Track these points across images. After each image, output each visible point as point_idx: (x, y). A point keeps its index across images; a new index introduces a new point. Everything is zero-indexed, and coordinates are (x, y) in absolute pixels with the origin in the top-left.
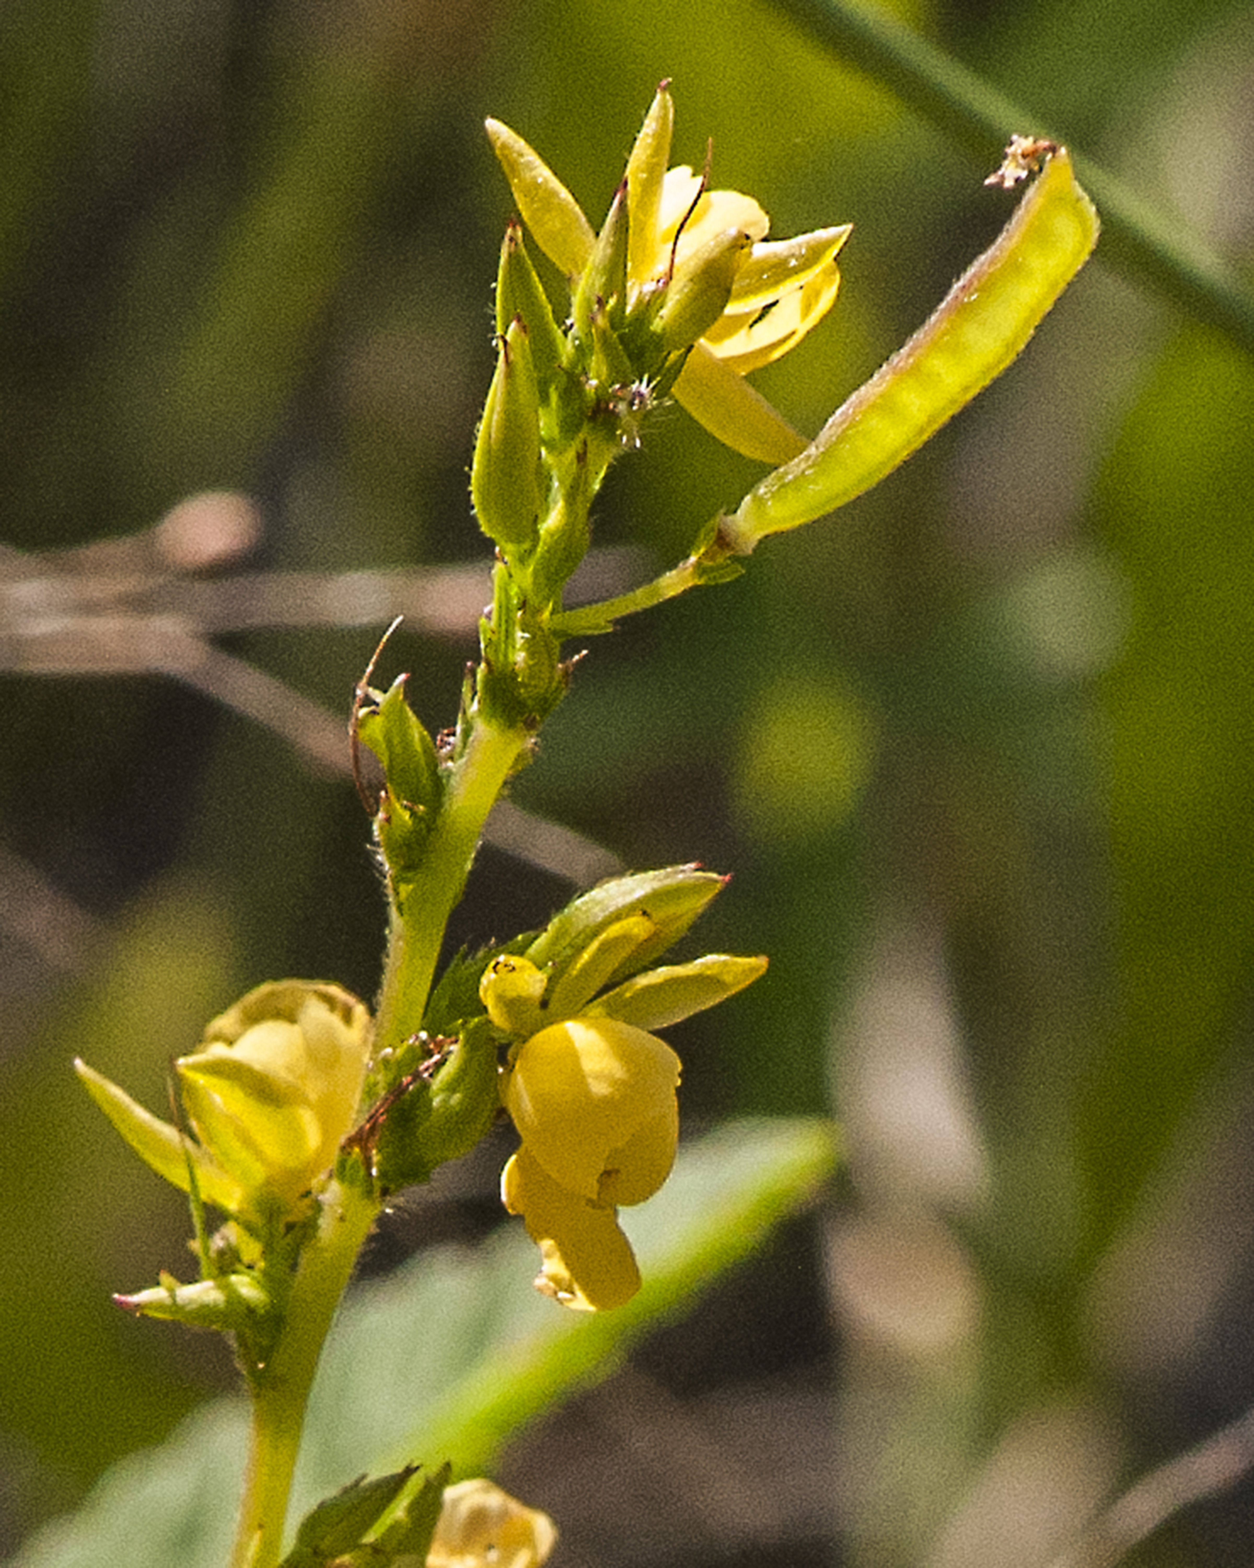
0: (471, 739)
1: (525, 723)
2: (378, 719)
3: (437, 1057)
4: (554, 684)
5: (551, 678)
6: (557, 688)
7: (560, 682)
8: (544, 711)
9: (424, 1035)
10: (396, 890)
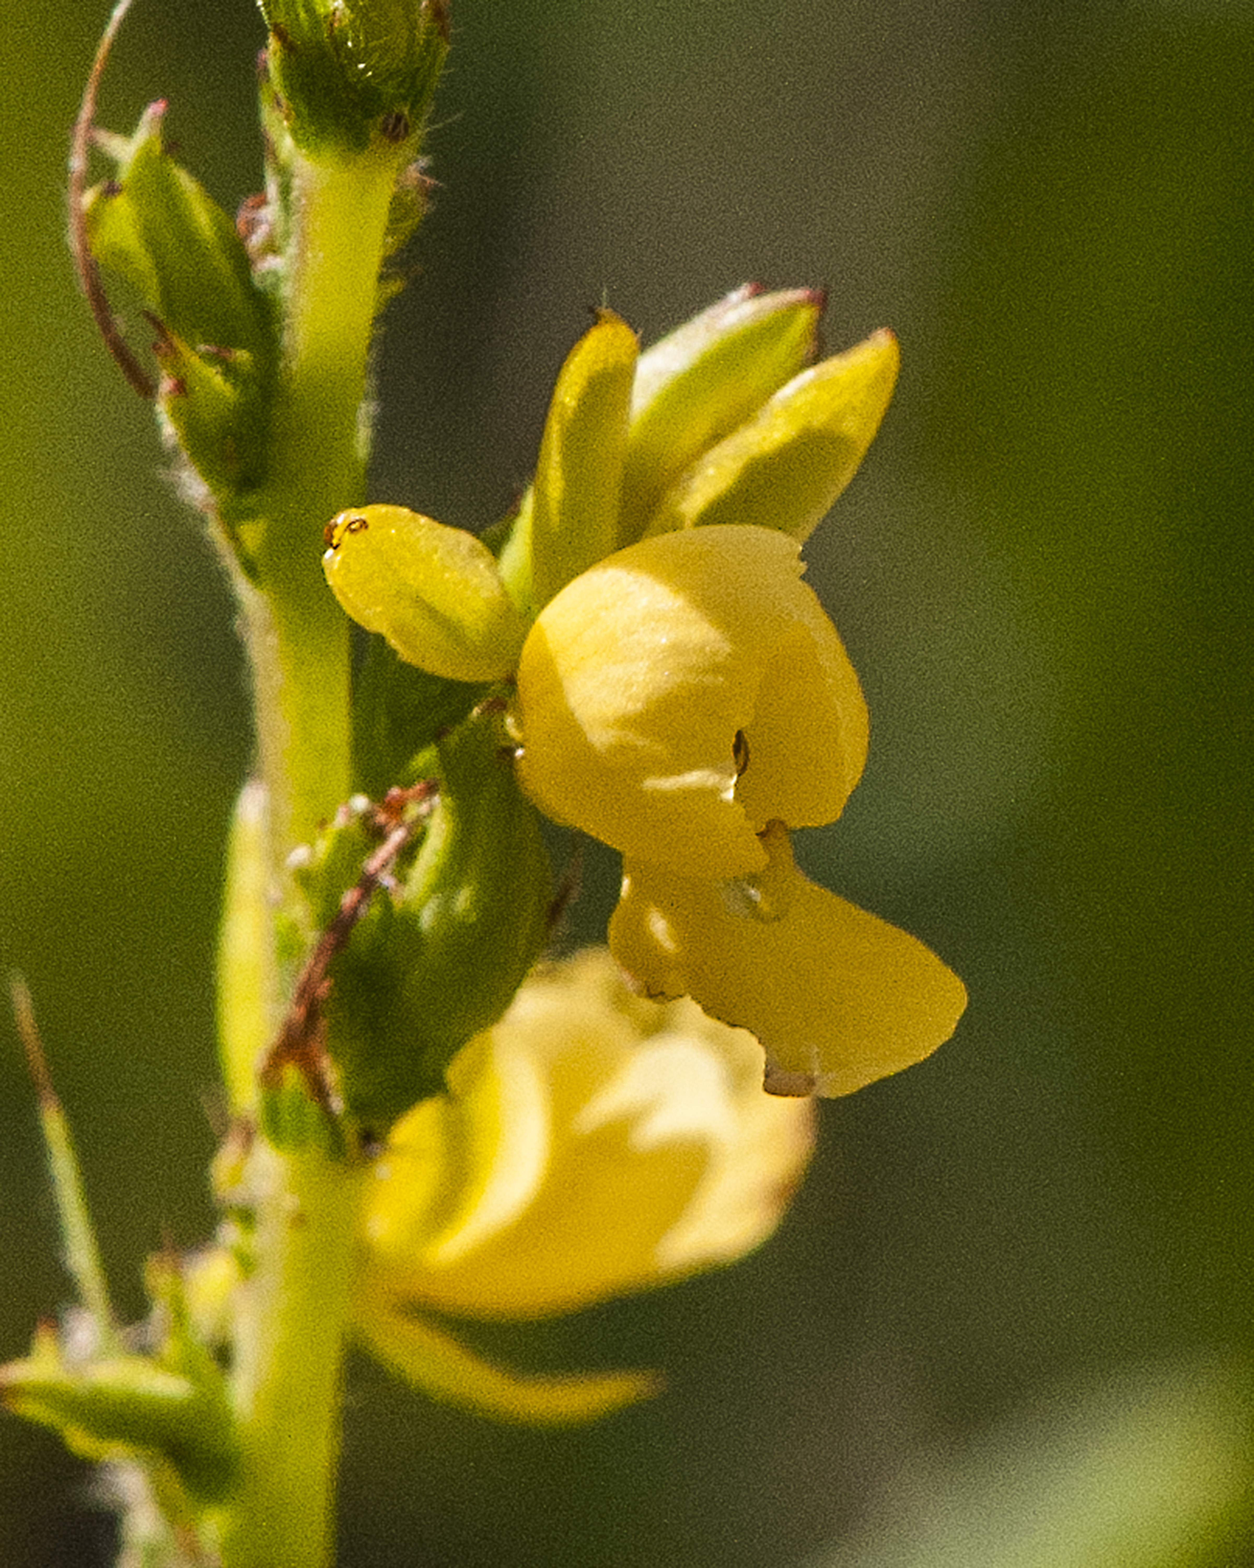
0: (294, 194)
1: (384, 130)
2: (122, 205)
3: (397, 836)
4: (421, 37)
5: (413, 27)
6: (428, 42)
7: (429, 32)
8: (415, 97)
9: (361, 802)
10: (234, 538)
